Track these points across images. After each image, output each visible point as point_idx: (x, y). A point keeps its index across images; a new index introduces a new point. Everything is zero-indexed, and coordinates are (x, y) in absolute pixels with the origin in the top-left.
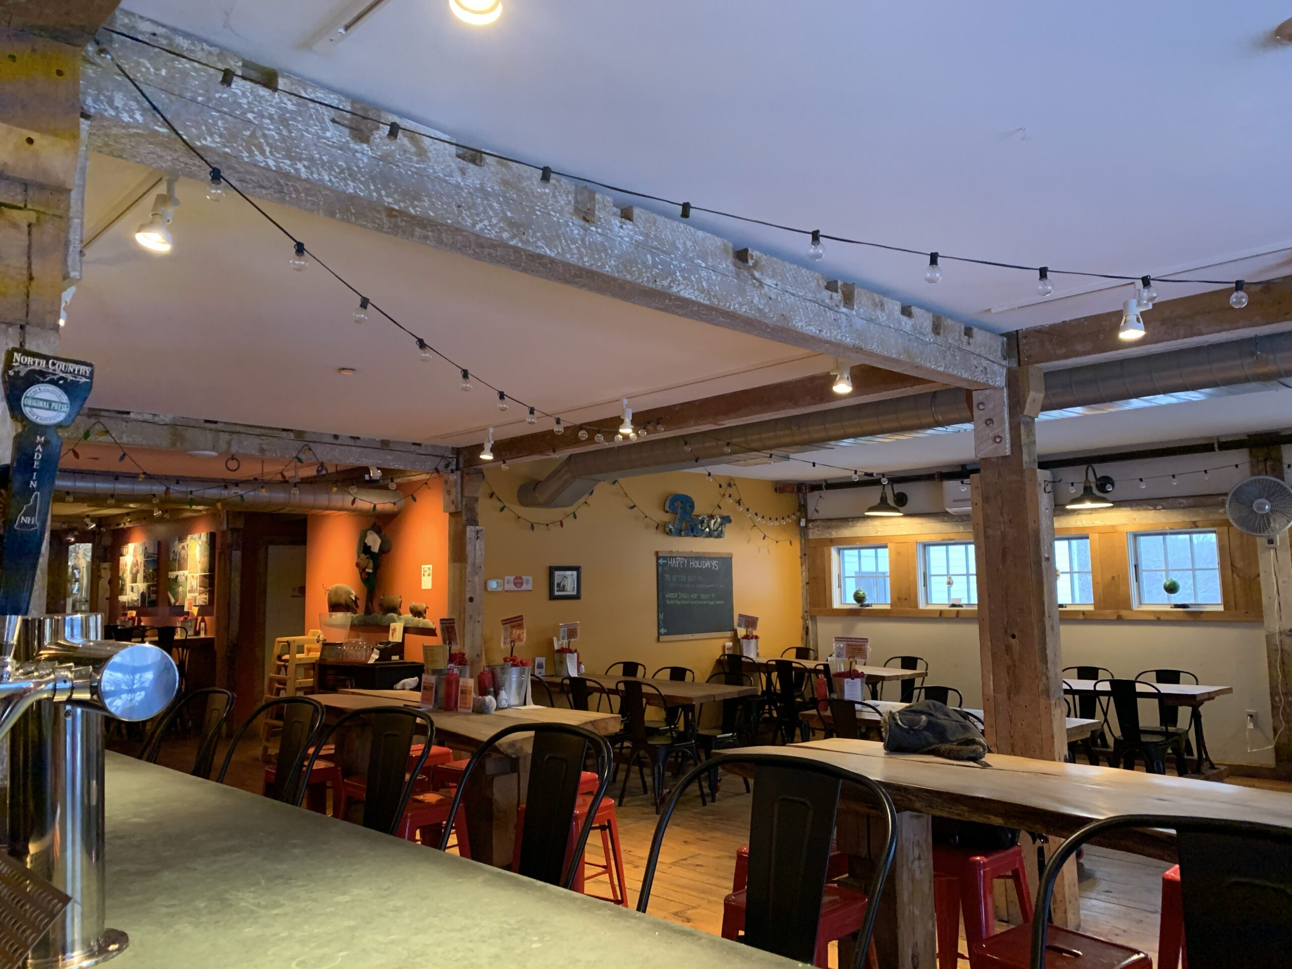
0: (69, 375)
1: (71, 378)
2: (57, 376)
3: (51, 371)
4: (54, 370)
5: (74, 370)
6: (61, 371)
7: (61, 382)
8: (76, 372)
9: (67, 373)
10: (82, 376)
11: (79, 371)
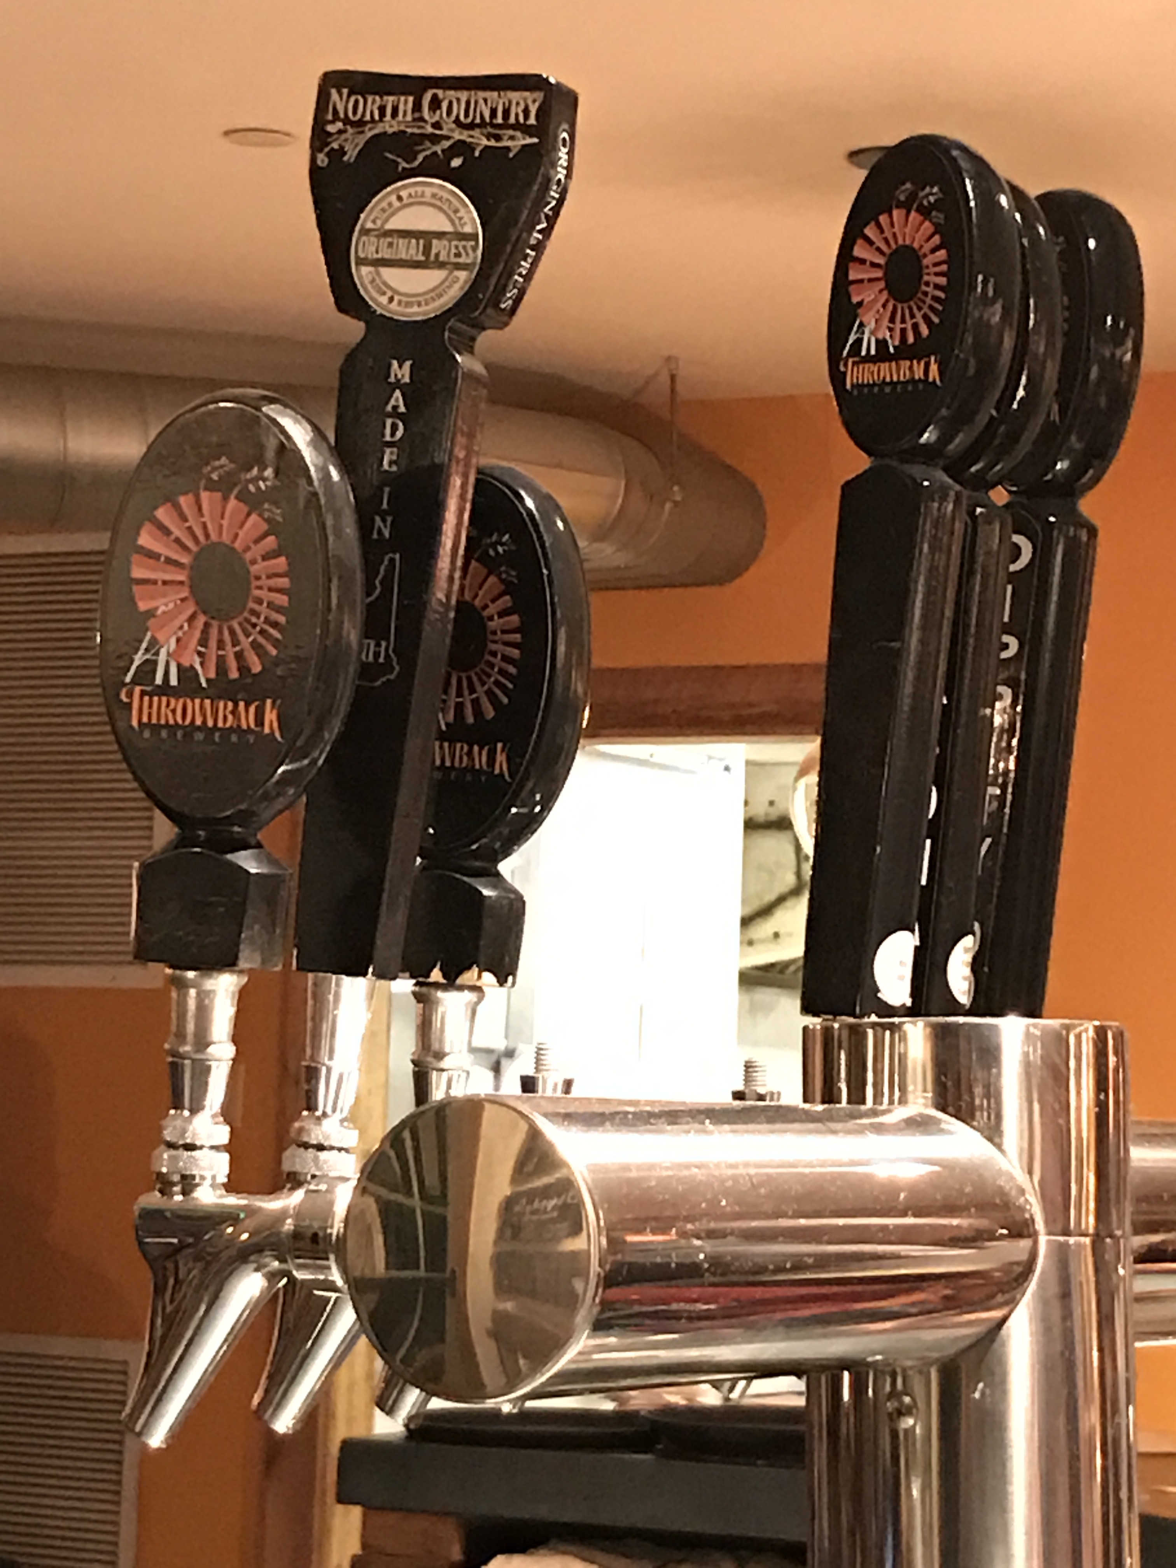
0: (476, 132)
1: (485, 142)
2: (446, 144)
3: (429, 130)
4: (437, 125)
5: (494, 113)
6: (457, 121)
7: (456, 162)
8: (499, 120)
9: (471, 126)
10: (517, 126)
11: (506, 113)
